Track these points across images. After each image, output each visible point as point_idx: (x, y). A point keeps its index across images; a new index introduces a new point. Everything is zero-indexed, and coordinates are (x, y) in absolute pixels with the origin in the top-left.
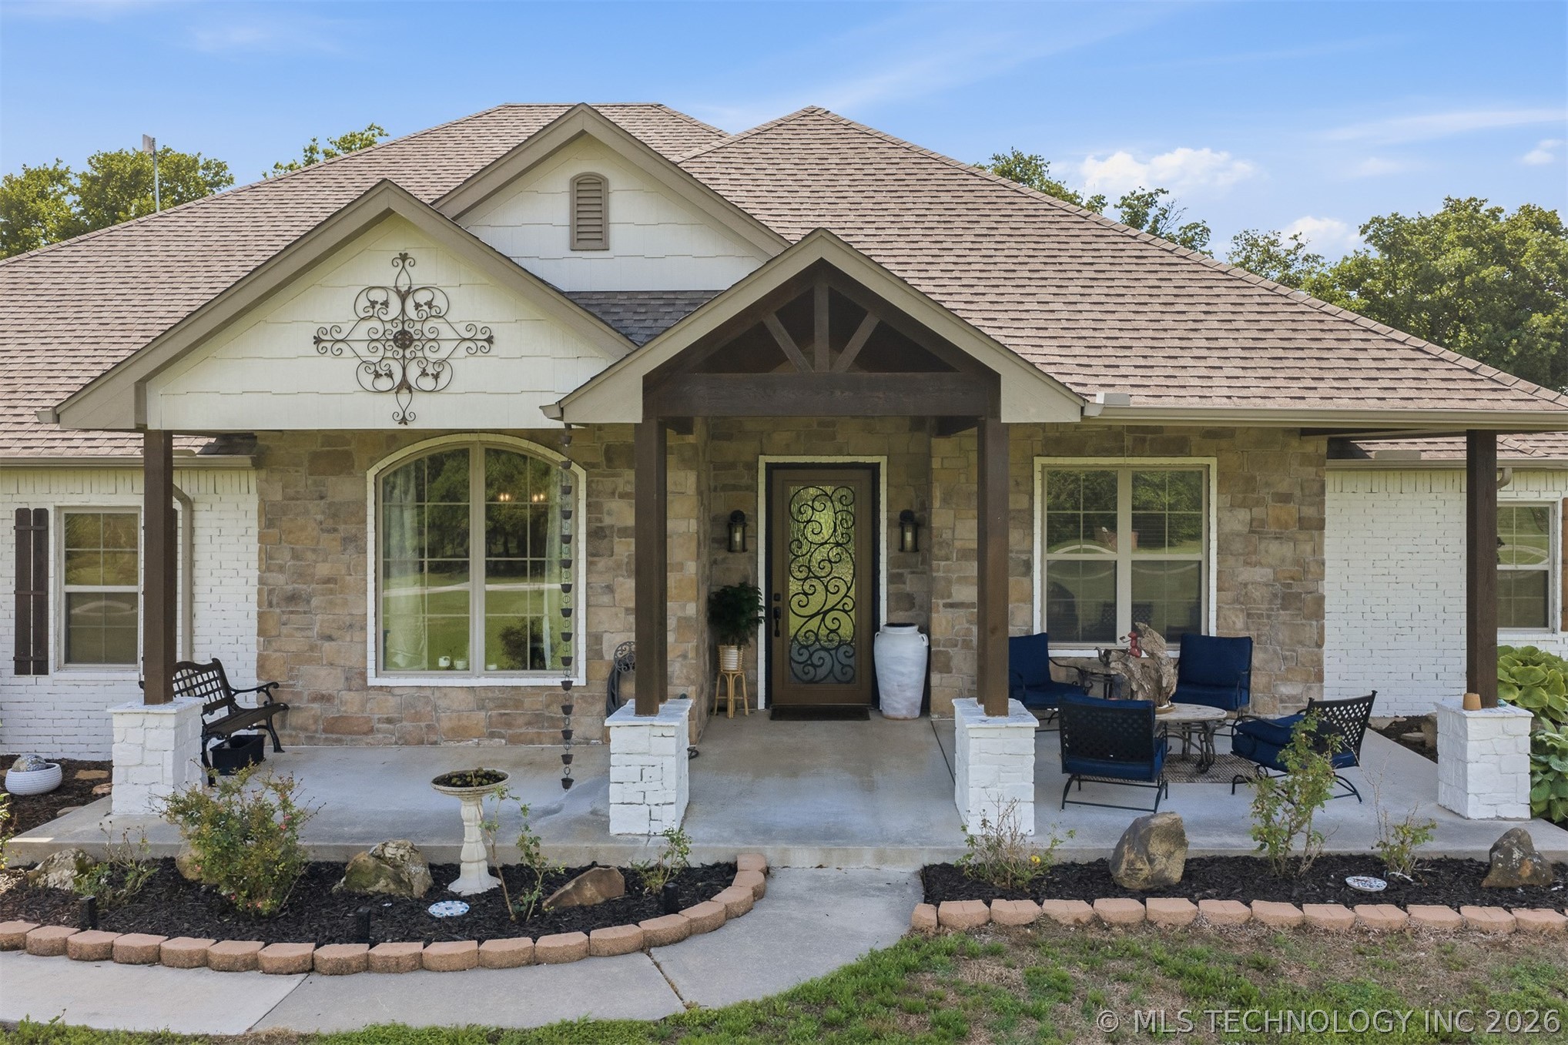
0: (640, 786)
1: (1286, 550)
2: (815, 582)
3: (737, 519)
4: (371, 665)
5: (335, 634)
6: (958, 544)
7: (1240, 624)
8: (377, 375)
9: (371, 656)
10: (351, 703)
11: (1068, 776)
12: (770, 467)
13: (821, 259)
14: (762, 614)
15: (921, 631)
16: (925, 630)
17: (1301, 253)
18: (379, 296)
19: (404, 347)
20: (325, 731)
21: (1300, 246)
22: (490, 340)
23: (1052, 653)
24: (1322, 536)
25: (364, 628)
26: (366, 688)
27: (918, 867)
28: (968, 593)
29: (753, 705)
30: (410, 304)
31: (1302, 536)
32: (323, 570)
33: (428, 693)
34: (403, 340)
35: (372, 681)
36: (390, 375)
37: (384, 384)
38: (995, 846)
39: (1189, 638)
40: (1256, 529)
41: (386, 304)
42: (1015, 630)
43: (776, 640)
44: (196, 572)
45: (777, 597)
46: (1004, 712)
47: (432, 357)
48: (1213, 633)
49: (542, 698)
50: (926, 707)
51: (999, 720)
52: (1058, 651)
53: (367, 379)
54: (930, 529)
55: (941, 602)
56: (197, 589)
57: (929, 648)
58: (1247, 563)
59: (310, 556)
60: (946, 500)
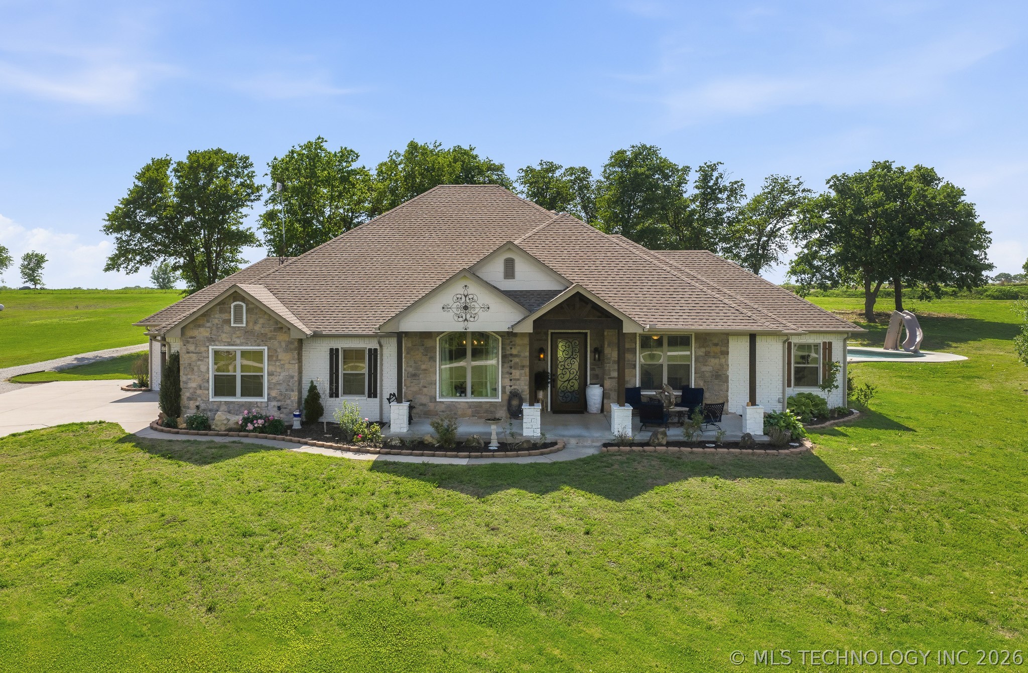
0: (532, 424)
1: (717, 361)
2: (567, 370)
3: (542, 350)
4: (438, 395)
5: (427, 385)
6: (613, 359)
7: (702, 384)
8: (459, 317)
9: (438, 392)
10: (431, 406)
11: (642, 424)
12: (552, 333)
13: (578, 292)
14: (549, 380)
15: (601, 386)
16: (602, 386)
17: (801, 188)
18: (459, 296)
19: (466, 310)
20: (424, 414)
21: (800, 183)
22: (488, 308)
23: (642, 393)
24: (728, 356)
25: (436, 384)
26: (436, 401)
27: (602, 443)
28: (615, 374)
29: (547, 410)
30: (467, 298)
31: (722, 357)
32: (423, 367)
33: (454, 403)
34: (466, 308)
35: (438, 400)
36: (462, 317)
37: (461, 319)
38: (621, 437)
39: (686, 389)
40: (707, 354)
41: (461, 298)
42: (629, 386)
43: (553, 389)
44: (383, 367)
45: (554, 375)
46: (624, 406)
47: (474, 312)
48: (693, 387)
49: (488, 405)
50: (602, 410)
51: (623, 408)
52: (643, 393)
53: (456, 318)
54: (604, 354)
55: (607, 377)
56: (384, 373)
57: (603, 391)
58: (704, 365)
59: (420, 363)
60: (609, 345)
